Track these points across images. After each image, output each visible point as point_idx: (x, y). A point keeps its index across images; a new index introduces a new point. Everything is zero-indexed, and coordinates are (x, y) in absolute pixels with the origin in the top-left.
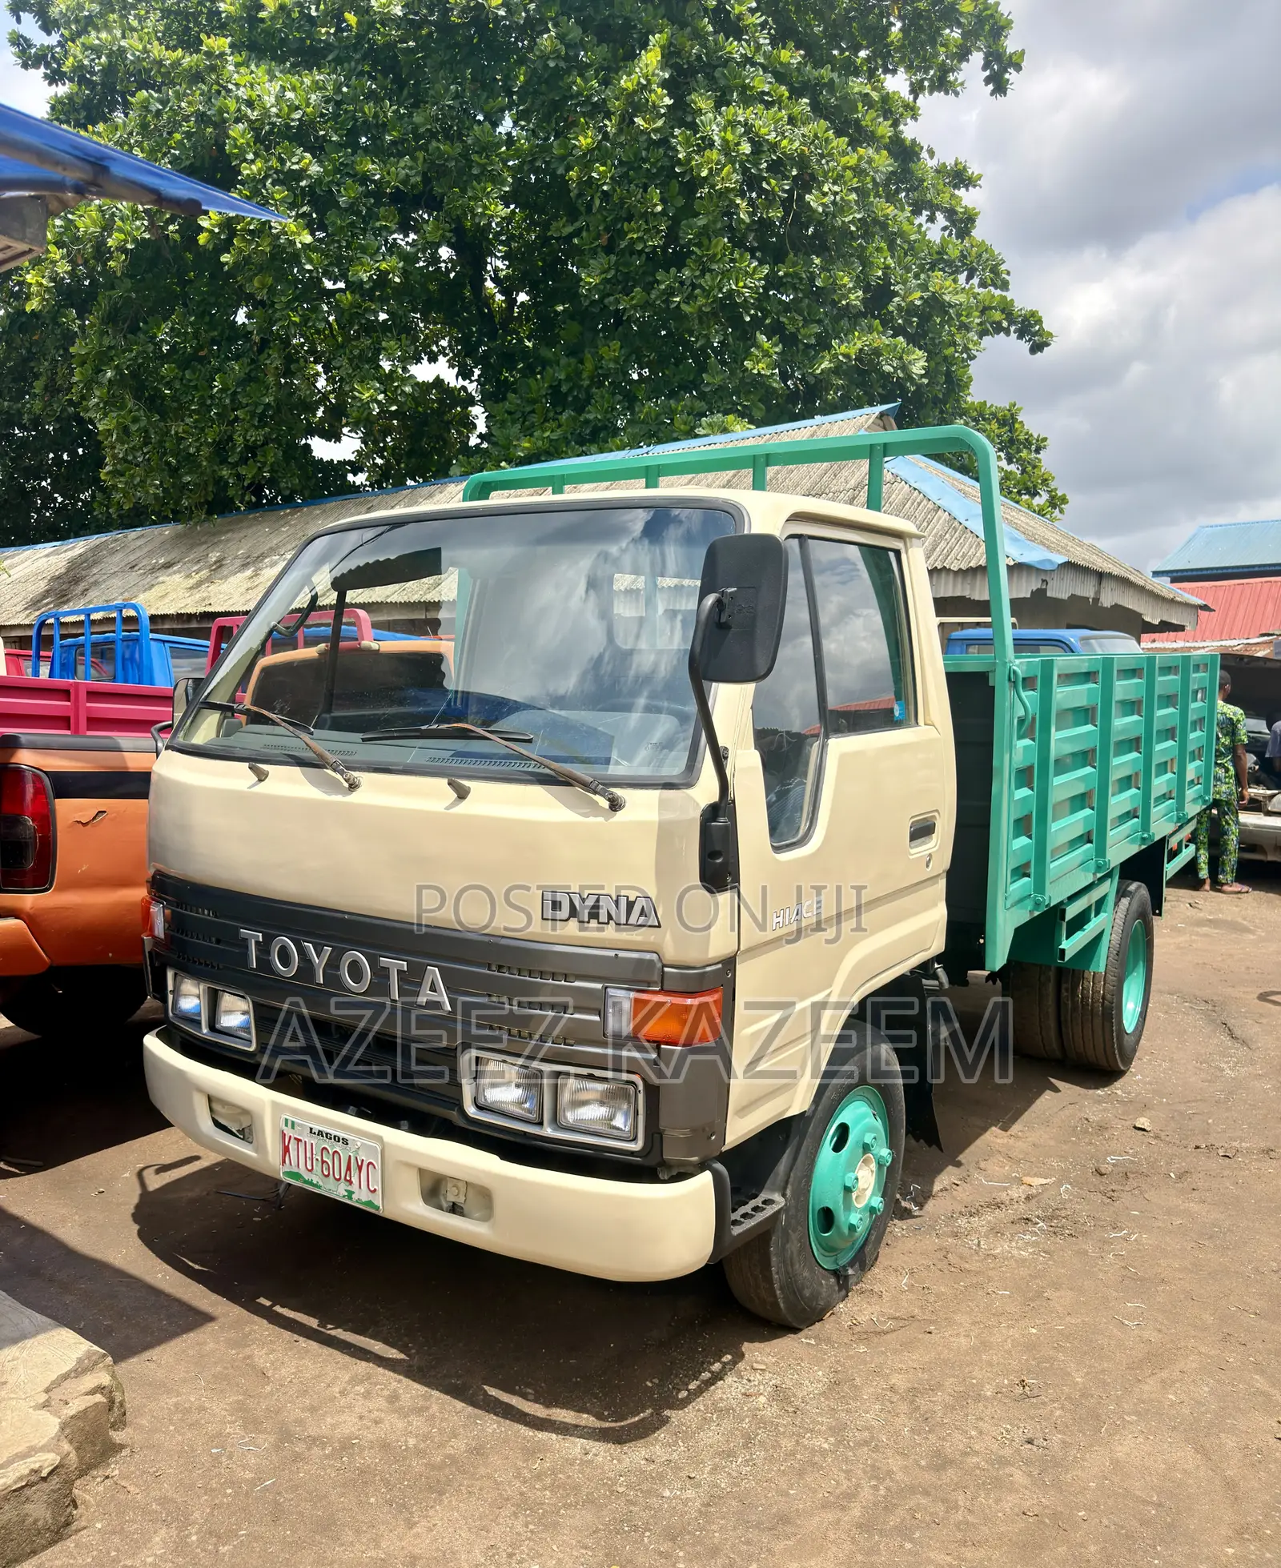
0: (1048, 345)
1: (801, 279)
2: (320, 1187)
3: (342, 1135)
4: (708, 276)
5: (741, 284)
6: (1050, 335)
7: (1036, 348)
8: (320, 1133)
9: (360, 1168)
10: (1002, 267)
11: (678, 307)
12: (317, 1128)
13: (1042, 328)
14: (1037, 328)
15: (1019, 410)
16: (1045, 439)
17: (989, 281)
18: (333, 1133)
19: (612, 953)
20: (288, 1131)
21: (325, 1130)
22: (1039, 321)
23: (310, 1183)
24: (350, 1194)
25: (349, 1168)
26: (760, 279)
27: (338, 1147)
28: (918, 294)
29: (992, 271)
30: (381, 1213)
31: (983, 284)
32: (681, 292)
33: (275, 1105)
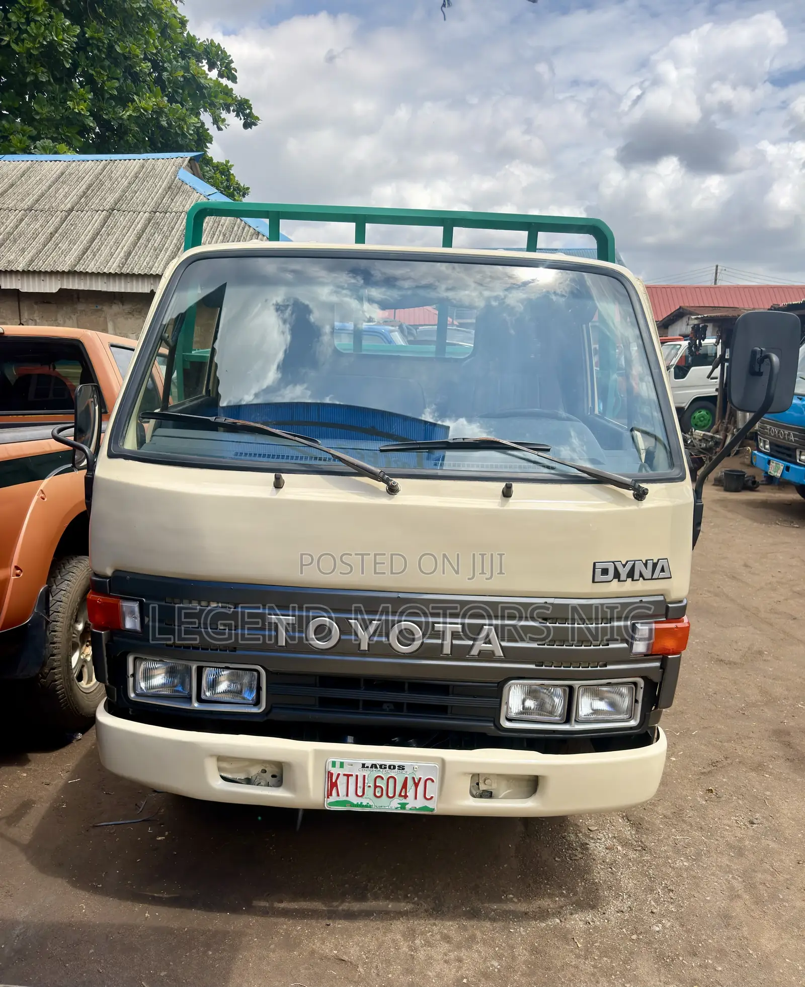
0: (255, 125)
1: (104, 43)
2: (370, 807)
3: (397, 763)
4: (32, 24)
5: (61, 37)
6: (258, 118)
7: (247, 126)
8: (374, 766)
9: (416, 785)
10: (233, 65)
11: (8, 45)
12: (369, 763)
13: (251, 113)
14: (248, 111)
15: (232, 166)
16: (248, 188)
17: (225, 74)
18: (388, 763)
19: (637, 600)
20: (335, 771)
21: (378, 762)
22: (250, 107)
23: (361, 805)
24: (403, 806)
25: (405, 786)
26: (74, 36)
27: (393, 773)
28: (182, 73)
29: (226, 67)
30: (435, 812)
31: (221, 75)
32: (11, 34)
33: (317, 753)
